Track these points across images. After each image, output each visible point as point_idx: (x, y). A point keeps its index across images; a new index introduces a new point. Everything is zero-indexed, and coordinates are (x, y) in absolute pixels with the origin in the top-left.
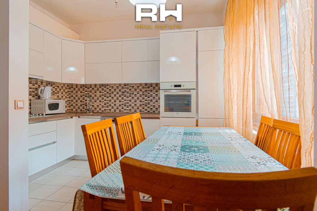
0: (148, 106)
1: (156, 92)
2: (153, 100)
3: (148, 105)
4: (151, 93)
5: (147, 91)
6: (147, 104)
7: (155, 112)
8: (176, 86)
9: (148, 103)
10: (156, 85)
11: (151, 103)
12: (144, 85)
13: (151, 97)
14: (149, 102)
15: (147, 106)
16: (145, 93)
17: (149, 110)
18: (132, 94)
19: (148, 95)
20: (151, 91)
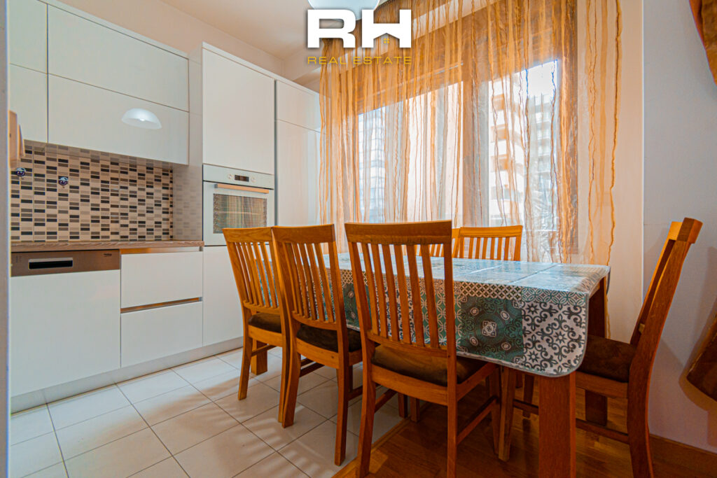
0: (122, 222)
1: (147, 186)
2: (139, 208)
3: (122, 218)
4: (131, 188)
5: (119, 181)
6: (120, 216)
7: (146, 239)
8: (238, 178)
9: (122, 214)
10: (147, 168)
11: (131, 215)
12: (109, 163)
13: (131, 199)
14: (127, 210)
15: (117, 222)
16: (112, 186)
17: (126, 232)
18: (57, 184)
19: (122, 191)
20: (133, 182)
